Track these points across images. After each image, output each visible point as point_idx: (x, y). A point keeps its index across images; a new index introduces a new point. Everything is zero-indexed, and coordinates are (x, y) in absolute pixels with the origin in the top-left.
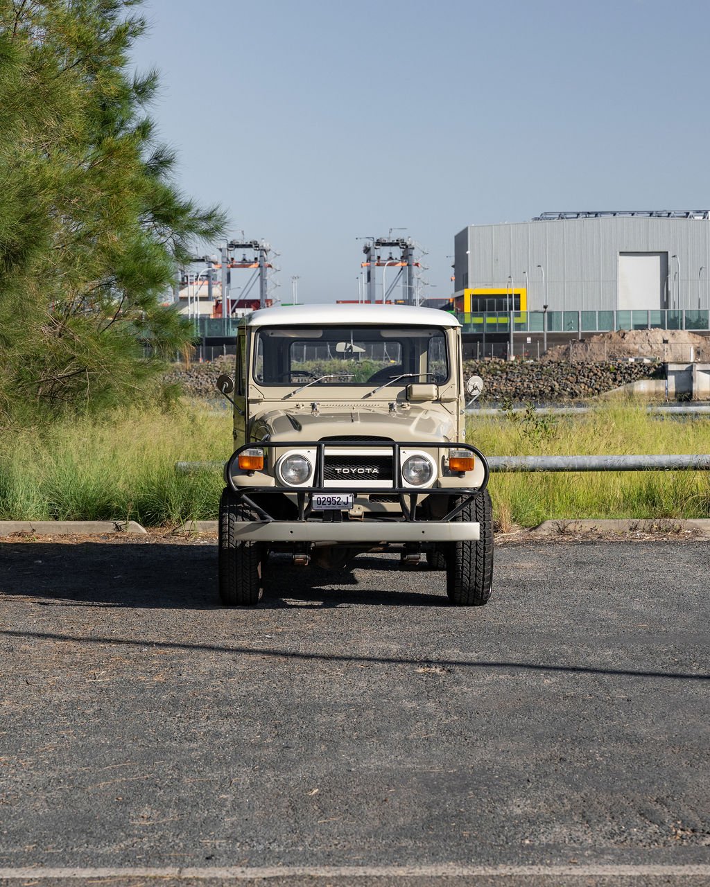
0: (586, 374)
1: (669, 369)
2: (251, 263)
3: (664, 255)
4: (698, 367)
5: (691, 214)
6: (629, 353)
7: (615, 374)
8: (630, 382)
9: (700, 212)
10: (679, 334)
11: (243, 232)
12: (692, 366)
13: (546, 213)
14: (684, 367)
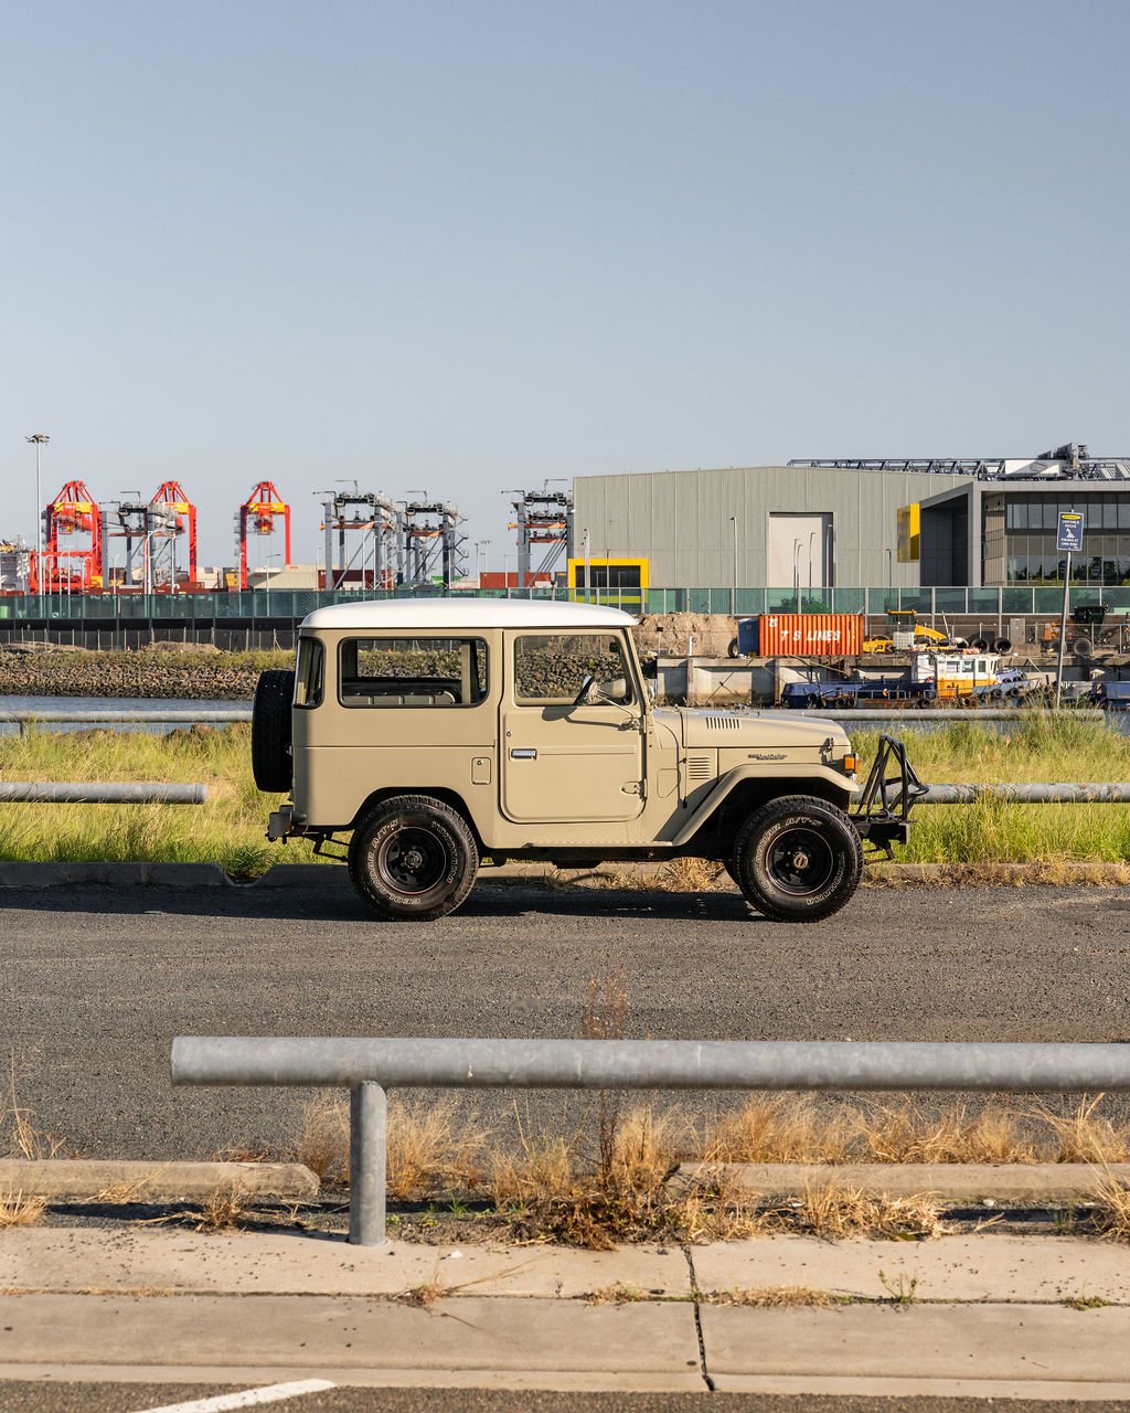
0: (558, 670)
1: (659, 665)
2: (365, 522)
3: (828, 517)
4: (696, 662)
5: (982, 463)
6: (646, 644)
7: (594, 671)
8: (610, 681)
9: (993, 461)
10: (714, 619)
11: (355, 482)
12: (686, 662)
13: (793, 461)
14: (678, 662)
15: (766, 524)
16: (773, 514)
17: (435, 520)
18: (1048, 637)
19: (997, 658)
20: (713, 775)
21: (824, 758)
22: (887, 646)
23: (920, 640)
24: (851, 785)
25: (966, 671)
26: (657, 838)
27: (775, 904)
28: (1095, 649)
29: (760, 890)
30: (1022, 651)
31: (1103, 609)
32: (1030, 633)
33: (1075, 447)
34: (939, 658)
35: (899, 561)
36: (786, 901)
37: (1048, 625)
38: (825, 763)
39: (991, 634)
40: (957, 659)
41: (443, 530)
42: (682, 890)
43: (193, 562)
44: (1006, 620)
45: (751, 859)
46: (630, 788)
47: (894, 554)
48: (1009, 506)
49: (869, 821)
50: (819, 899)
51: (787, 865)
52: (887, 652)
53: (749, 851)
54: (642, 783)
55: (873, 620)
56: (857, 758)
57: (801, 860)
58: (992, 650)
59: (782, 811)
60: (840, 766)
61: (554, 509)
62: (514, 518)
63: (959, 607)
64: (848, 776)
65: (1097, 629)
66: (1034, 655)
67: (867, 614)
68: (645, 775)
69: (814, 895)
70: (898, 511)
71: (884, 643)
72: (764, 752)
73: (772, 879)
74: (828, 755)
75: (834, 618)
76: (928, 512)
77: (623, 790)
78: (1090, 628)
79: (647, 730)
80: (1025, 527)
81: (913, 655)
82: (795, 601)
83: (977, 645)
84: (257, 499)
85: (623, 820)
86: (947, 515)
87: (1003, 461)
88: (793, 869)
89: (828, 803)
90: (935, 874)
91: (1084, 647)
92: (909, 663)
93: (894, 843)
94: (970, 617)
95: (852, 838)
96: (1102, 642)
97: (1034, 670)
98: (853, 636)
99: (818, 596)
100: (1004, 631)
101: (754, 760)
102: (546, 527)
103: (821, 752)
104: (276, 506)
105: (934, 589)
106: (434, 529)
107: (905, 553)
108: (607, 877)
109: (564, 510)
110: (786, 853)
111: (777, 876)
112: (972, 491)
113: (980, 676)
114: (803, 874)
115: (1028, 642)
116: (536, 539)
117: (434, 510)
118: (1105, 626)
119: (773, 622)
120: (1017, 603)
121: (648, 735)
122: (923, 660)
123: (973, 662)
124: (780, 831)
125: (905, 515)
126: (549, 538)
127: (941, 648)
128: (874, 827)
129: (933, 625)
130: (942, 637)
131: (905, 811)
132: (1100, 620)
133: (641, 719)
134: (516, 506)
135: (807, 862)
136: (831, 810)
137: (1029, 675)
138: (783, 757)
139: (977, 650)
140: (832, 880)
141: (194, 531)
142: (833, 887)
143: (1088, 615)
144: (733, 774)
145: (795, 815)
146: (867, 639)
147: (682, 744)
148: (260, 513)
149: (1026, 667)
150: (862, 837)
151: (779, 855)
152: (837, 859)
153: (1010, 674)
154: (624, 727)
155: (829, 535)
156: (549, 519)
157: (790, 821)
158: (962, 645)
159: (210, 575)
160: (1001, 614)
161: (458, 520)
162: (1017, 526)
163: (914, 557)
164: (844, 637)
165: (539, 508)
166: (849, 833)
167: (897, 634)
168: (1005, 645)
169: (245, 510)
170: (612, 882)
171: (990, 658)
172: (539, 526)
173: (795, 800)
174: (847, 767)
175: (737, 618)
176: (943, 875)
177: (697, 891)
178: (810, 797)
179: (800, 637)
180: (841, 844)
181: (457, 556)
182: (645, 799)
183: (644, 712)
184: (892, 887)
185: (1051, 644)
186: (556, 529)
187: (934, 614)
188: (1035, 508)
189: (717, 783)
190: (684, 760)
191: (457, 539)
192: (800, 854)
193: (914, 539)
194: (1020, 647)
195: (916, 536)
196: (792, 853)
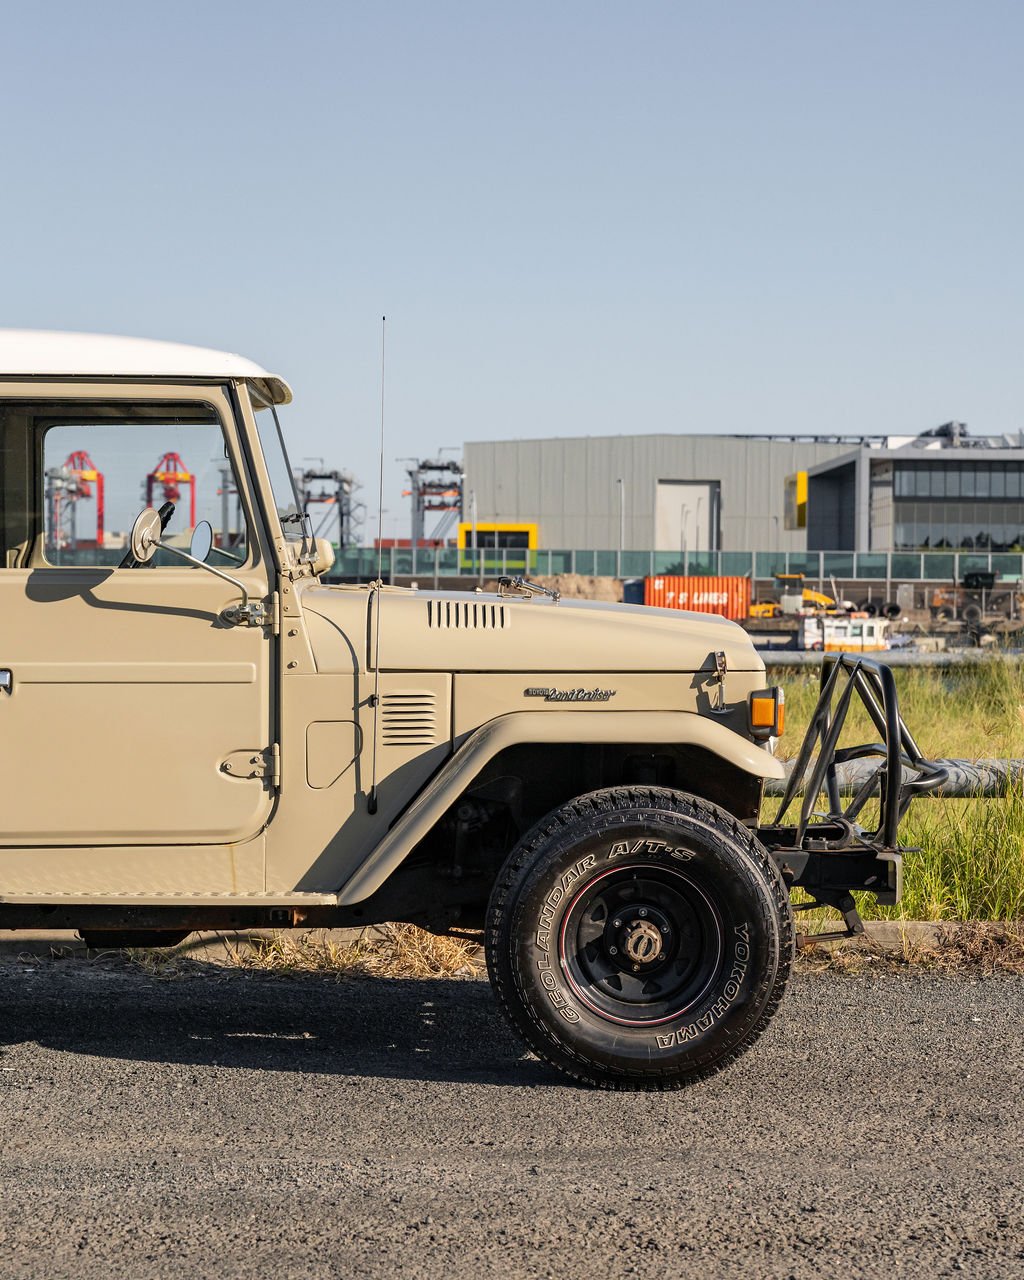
3: (715, 485)
5: (866, 440)
15: (654, 491)
16: (662, 481)
17: (331, 487)
18: (937, 603)
19: (886, 623)
20: (440, 736)
21: (703, 699)
22: (774, 609)
23: (807, 604)
24: (764, 763)
25: (854, 635)
26: (304, 886)
27: (581, 1046)
28: (986, 616)
29: (545, 1013)
30: (912, 616)
31: (992, 576)
32: (919, 599)
33: (955, 425)
34: (827, 622)
35: (786, 528)
36: (609, 1040)
37: (937, 591)
38: (705, 710)
39: (878, 600)
40: (845, 623)
41: (339, 497)
42: (406, 974)
43: (100, 526)
44: (894, 586)
45: (526, 939)
46: (241, 763)
47: (781, 522)
48: (898, 474)
49: (805, 846)
50: (690, 1034)
51: (613, 950)
52: (774, 616)
53: (522, 919)
54: (268, 754)
55: (759, 584)
56: (781, 699)
57: (646, 940)
58: (882, 615)
59: (600, 824)
60: (739, 718)
61: (448, 477)
62: (409, 486)
63: (848, 573)
64: (759, 740)
65: (988, 595)
66: (923, 621)
67: (754, 578)
68: (276, 735)
69: (676, 1024)
70: (785, 481)
71: (770, 607)
72: (563, 684)
73: (576, 988)
74: (712, 691)
75: (720, 581)
76: (815, 480)
77: (224, 768)
78: (980, 595)
79: (283, 627)
80: (913, 494)
81: (799, 619)
82: (681, 566)
83: (867, 610)
84: (163, 468)
85: (223, 840)
86: (835, 482)
87: (885, 438)
88: (626, 963)
89: (711, 805)
90: (928, 944)
91: (973, 614)
92: (796, 627)
93: (862, 897)
94: (857, 583)
95: (766, 890)
96: (992, 609)
97: (923, 635)
98: (740, 600)
99: (704, 561)
100: (894, 596)
101: (539, 702)
102: (439, 494)
103: (696, 684)
104: (181, 475)
105: (822, 554)
106: (330, 496)
107: (792, 521)
108: (257, 944)
109: (456, 478)
110: (609, 923)
111: (589, 979)
112: (860, 458)
113: (868, 641)
114: (649, 973)
115: (916, 607)
116: (431, 507)
117: (329, 477)
118: (995, 592)
119: (658, 584)
120: (905, 568)
121: (285, 640)
122: (810, 625)
123: (861, 628)
124: (595, 873)
125: (792, 484)
126: (443, 506)
127: (830, 612)
128: (816, 859)
129: (821, 589)
130: (831, 602)
131: (888, 820)
132: (990, 586)
133: (268, 601)
134: (411, 473)
135: (659, 945)
136: (718, 822)
137: (919, 641)
138: (605, 696)
139: (866, 615)
140: (718, 989)
141: (101, 498)
142: (722, 1008)
143: (977, 581)
144: (487, 732)
145: (631, 833)
146: (754, 603)
147: (365, 661)
148: (166, 481)
149: (916, 632)
150: (790, 882)
151: (593, 929)
152: (730, 940)
153: (899, 639)
154: (226, 620)
155: (716, 499)
156: (440, 487)
157: (621, 848)
158: (851, 610)
159: (116, 539)
160: (889, 579)
161: (354, 487)
162: (905, 492)
163: (801, 524)
164: (731, 599)
165: (432, 476)
166: (760, 879)
167: (785, 598)
168: (894, 610)
169: (151, 479)
170: (266, 954)
171: (880, 624)
172: (432, 494)
173: (632, 797)
174: (757, 720)
175: (622, 581)
176: (945, 946)
177: (438, 976)
178: (667, 792)
179: (686, 600)
180: (741, 904)
181: (353, 523)
182: (275, 791)
183: (275, 585)
184: (841, 970)
185: (940, 610)
186: (450, 497)
187: (822, 578)
188: (923, 476)
189: (451, 754)
190: (372, 701)
191: (353, 505)
192: (644, 925)
193: (801, 508)
194: (910, 612)
195: (803, 505)
196: (626, 923)
